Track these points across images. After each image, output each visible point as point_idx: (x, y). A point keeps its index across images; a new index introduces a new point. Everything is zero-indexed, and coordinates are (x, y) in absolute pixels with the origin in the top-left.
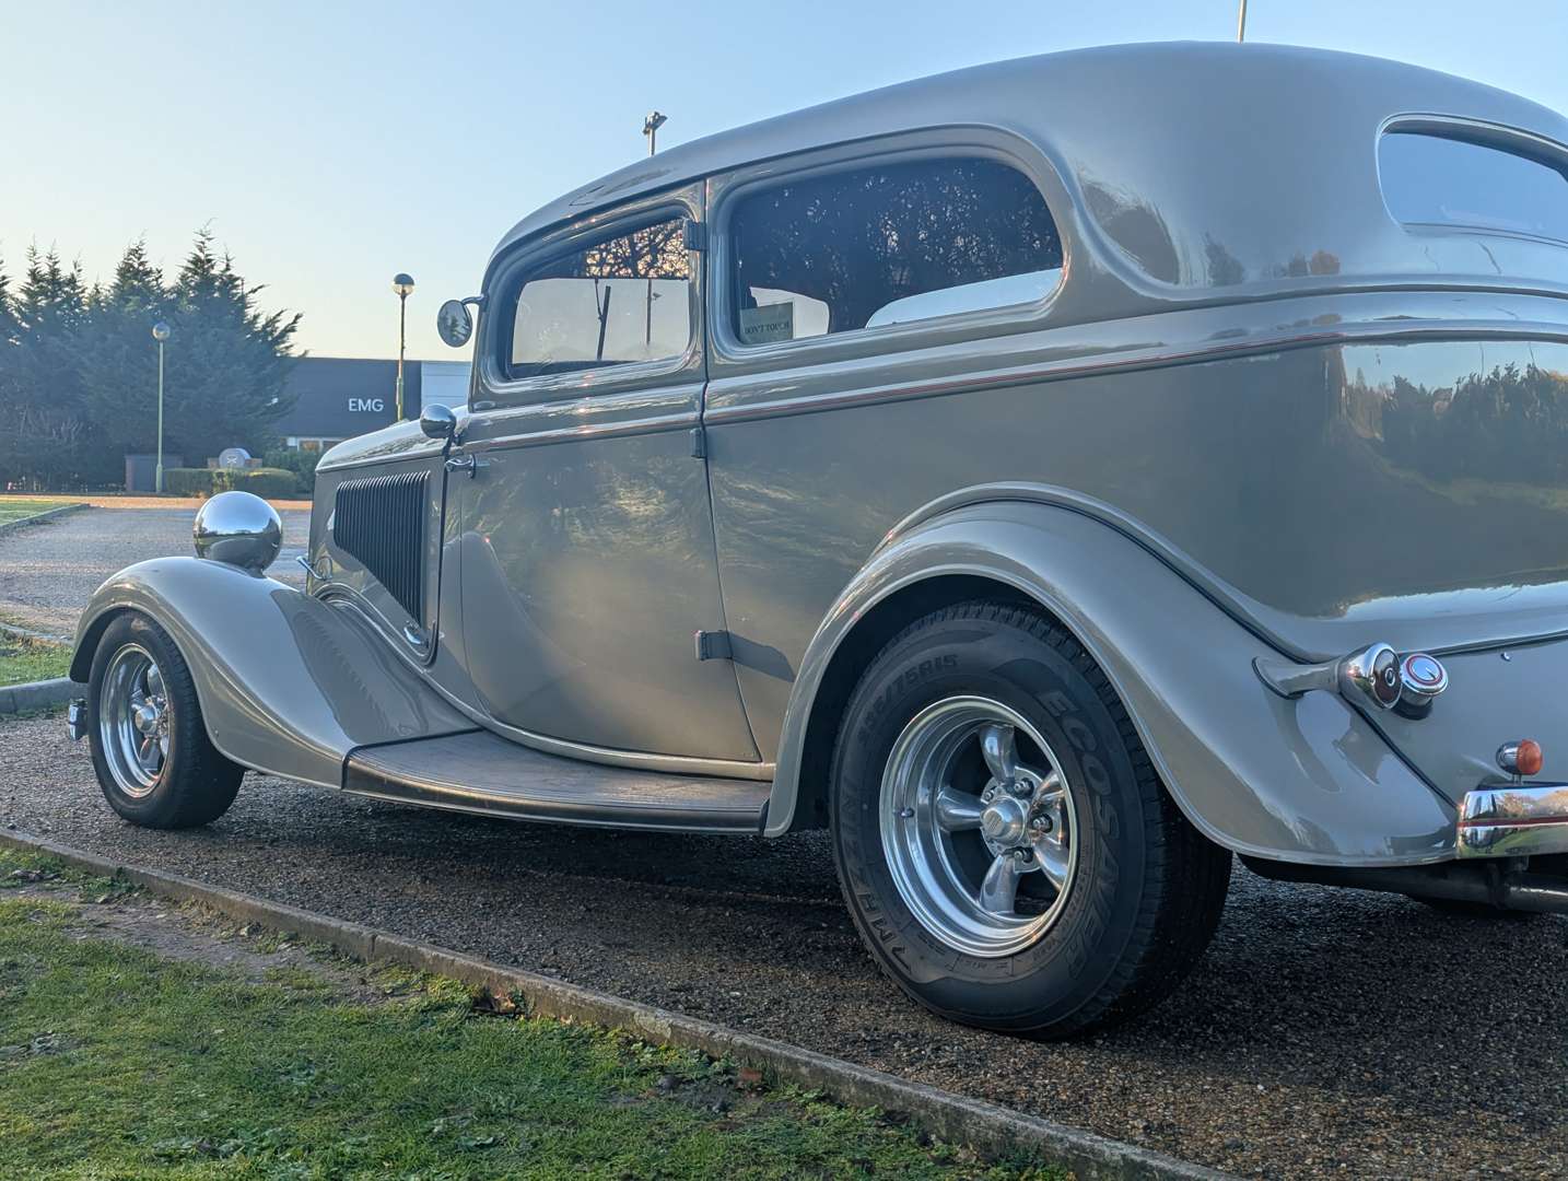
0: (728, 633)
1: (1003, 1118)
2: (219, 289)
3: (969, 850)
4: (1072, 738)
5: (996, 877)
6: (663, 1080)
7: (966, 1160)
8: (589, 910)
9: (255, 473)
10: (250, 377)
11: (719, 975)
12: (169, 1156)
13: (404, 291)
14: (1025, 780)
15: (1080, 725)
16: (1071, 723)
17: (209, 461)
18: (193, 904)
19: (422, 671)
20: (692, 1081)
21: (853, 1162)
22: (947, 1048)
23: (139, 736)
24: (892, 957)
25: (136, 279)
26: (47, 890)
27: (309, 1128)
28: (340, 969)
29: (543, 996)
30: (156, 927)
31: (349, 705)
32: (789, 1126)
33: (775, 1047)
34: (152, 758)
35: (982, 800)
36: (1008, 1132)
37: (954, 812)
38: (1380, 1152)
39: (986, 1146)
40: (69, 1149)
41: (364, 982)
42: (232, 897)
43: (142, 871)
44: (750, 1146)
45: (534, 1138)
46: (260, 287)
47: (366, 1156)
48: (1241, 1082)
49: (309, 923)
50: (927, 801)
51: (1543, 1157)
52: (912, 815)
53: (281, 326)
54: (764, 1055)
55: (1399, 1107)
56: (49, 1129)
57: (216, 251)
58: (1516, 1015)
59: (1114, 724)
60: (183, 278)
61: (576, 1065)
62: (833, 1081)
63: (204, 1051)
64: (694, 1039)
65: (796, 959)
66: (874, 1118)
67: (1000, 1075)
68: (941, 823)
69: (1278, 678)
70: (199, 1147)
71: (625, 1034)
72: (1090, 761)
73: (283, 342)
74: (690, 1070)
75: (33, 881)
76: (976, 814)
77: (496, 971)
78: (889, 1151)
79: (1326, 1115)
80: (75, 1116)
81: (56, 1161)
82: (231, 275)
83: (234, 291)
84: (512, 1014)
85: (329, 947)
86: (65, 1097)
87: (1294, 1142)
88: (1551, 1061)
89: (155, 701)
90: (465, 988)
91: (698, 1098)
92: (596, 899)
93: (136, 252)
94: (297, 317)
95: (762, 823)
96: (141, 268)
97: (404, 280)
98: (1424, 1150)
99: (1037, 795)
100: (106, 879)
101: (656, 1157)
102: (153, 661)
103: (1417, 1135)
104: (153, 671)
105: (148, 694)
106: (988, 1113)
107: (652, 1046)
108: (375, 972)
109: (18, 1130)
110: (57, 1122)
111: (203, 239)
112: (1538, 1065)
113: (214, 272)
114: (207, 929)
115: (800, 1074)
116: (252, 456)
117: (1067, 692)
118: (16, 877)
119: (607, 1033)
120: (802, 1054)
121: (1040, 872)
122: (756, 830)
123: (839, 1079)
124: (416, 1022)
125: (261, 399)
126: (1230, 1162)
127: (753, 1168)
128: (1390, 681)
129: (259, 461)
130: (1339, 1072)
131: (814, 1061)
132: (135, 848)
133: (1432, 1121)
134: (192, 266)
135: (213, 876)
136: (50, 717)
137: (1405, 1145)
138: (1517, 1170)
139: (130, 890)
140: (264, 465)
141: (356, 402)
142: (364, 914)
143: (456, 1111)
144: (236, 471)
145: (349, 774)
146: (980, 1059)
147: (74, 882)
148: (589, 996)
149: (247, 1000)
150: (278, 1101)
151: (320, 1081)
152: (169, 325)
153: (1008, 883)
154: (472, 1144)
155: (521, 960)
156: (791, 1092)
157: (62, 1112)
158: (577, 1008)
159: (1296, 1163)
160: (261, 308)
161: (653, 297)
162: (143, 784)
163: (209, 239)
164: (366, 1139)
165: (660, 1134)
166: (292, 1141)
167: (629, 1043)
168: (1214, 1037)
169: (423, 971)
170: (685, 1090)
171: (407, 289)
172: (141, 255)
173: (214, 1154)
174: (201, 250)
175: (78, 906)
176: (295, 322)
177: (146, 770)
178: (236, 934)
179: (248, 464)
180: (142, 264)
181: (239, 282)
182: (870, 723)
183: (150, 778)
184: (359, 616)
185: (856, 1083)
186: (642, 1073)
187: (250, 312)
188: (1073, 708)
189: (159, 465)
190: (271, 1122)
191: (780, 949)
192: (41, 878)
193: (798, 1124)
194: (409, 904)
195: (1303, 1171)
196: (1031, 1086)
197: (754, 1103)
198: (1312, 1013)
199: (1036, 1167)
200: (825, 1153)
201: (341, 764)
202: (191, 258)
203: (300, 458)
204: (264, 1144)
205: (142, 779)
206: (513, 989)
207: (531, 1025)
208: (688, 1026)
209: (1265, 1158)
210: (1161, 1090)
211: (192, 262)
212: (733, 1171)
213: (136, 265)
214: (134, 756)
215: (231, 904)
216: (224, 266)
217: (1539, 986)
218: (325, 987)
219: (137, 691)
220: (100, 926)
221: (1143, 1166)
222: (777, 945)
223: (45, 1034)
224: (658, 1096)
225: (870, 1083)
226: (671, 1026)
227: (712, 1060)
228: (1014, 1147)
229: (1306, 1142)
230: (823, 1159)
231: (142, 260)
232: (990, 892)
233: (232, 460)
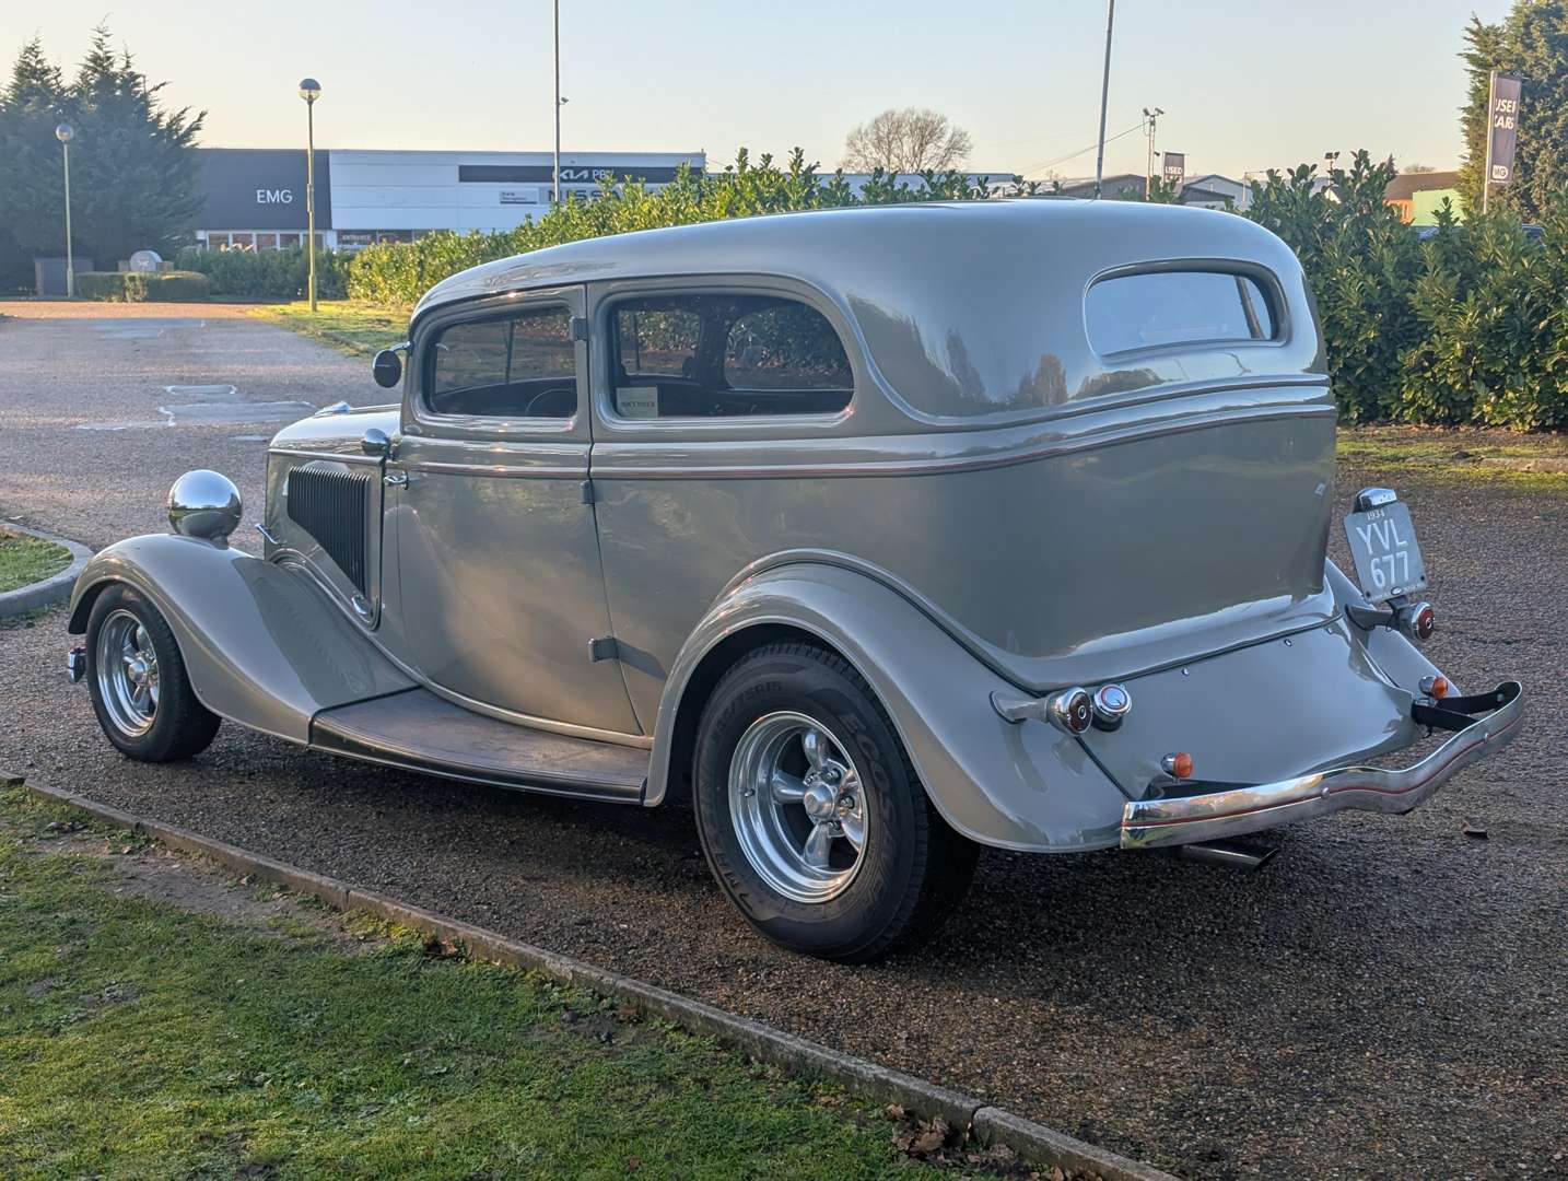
0: (614, 639)
1: (798, 1047)
2: (120, 87)
3: (796, 819)
4: (864, 750)
5: (814, 841)
6: (566, 1016)
7: (773, 1076)
8: (512, 843)
9: (167, 277)
10: (156, 178)
11: (612, 907)
12: (220, 1088)
13: (310, 97)
14: (835, 770)
15: (867, 740)
16: (862, 738)
17: (121, 264)
18: (201, 856)
19: (368, 633)
20: (587, 1016)
21: (696, 1080)
22: (777, 973)
23: (132, 685)
24: (739, 899)
25: (35, 78)
26: (80, 840)
27: (317, 1061)
28: (323, 917)
29: (477, 943)
30: (174, 877)
31: (309, 667)
32: (653, 1053)
33: (643, 988)
34: (144, 701)
35: (805, 783)
36: (801, 1056)
37: (784, 791)
38: (1067, 1054)
39: (787, 1066)
40: (148, 1084)
41: (342, 930)
42: (232, 853)
43: (156, 827)
44: (625, 1071)
45: (475, 1068)
46: (163, 84)
47: (359, 1083)
48: (984, 995)
49: (296, 878)
50: (764, 781)
51: (1178, 1053)
52: (753, 794)
53: (186, 124)
54: (638, 996)
55: (1091, 1015)
56: (131, 1067)
57: (115, 48)
58: (1200, 928)
59: (891, 740)
60: (83, 76)
61: (503, 1003)
62: (686, 1017)
63: (231, 998)
64: (588, 982)
65: (673, 889)
66: (713, 1044)
67: (811, 996)
68: (775, 799)
69: (1005, 708)
70: (240, 1078)
71: (539, 976)
72: (875, 767)
73: (189, 140)
74: (586, 1007)
75: (66, 832)
76: (800, 793)
77: (442, 923)
78: (722, 1070)
79: (1036, 1023)
80: (147, 1056)
81: (140, 1093)
82: (132, 73)
83: (136, 89)
84: (456, 957)
85: (312, 897)
86: (137, 1041)
87: (1009, 1047)
88: (1212, 969)
89: (144, 656)
90: (419, 936)
91: (591, 1029)
92: (518, 831)
93: (31, 50)
94: (202, 115)
95: (643, 794)
96: (39, 66)
97: (310, 85)
98: (1098, 1050)
99: (843, 782)
100: (126, 832)
101: (561, 1081)
102: (139, 622)
103: (1096, 1038)
104: (141, 630)
105: (138, 650)
106: (789, 1043)
107: (559, 985)
108: (350, 920)
109: (109, 1069)
110: (136, 1061)
111: (100, 36)
112: (1202, 972)
113: (113, 70)
114: (215, 878)
115: (663, 1010)
116: (163, 260)
117: (859, 715)
118: (52, 829)
119: (525, 974)
120: (664, 995)
121: (845, 837)
122: (638, 800)
123: (689, 1015)
124: (386, 968)
125: (168, 199)
126: (961, 1065)
127: (627, 1088)
128: (1082, 715)
129: (171, 264)
130: (1058, 984)
131: (673, 1001)
132: (138, 785)
133: (1111, 1025)
134: (92, 65)
135: (207, 816)
136: (30, 626)
137: (1086, 1047)
138: (1156, 1064)
139: (148, 841)
140: (176, 268)
141: (265, 194)
142: (333, 853)
143: (419, 1046)
144: (148, 274)
145: (314, 732)
146: (799, 982)
147: (100, 832)
148: (512, 946)
149: (258, 949)
150: (291, 1041)
151: (320, 1022)
152: (70, 125)
153: (825, 845)
154: (432, 1072)
155: (459, 897)
156: (657, 1023)
157: (136, 1053)
158: (503, 954)
159: (1006, 1063)
160: (164, 106)
161: (561, 102)
162: (139, 726)
163: (107, 36)
164: (356, 1069)
165: (565, 1063)
166: (305, 1072)
167: (543, 983)
168: (974, 955)
169: (387, 920)
170: (581, 1023)
171: (313, 94)
172: (38, 53)
173: (252, 1085)
174: (99, 47)
175: (108, 857)
176: (199, 120)
177: (139, 712)
178: (238, 884)
179: (160, 267)
180: (40, 62)
181: (140, 80)
182: (721, 726)
183: (145, 720)
184: (310, 578)
185: (701, 1019)
186: (552, 1009)
187: (154, 111)
188: (863, 728)
189: (70, 270)
190: (288, 1057)
191: (661, 879)
192: (73, 829)
193: (660, 1051)
194: (369, 842)
195: (1009, 1071)
196: (833, 1005)
197: (631, 1032)
198: (1051, 929)
199: (820, 1081)
200: (677, 1074)
201: (307, 724)
202: (89, 55)
203: (211, 259)
204: (285, 1075)
205: (137, 721)
206: (456, 938)
207: (469, 968)
208: (584, 972)
209: (986, 1061)
210: (925, 1004)
211: (90, 60)
212: (613, 1090)
213: (33, 64)
214: (129, 701)
215: (232, 858)
216: (123, 64)
217: (1227, 899)
218: (314, 935)
219: (128, 646)
220: (132, 878)
221: (887, 1082)
222: (659, 876)
223: (110, 984)
224: (562, 1029)
225: (711, 1019)
226: (572, 971)
227: (601, 998)
228: (806, 1066)
229: (1018, 1046)
230: (674, 1078)
231: (39, 58)
232: (811, 849)
233: (144, 263)
